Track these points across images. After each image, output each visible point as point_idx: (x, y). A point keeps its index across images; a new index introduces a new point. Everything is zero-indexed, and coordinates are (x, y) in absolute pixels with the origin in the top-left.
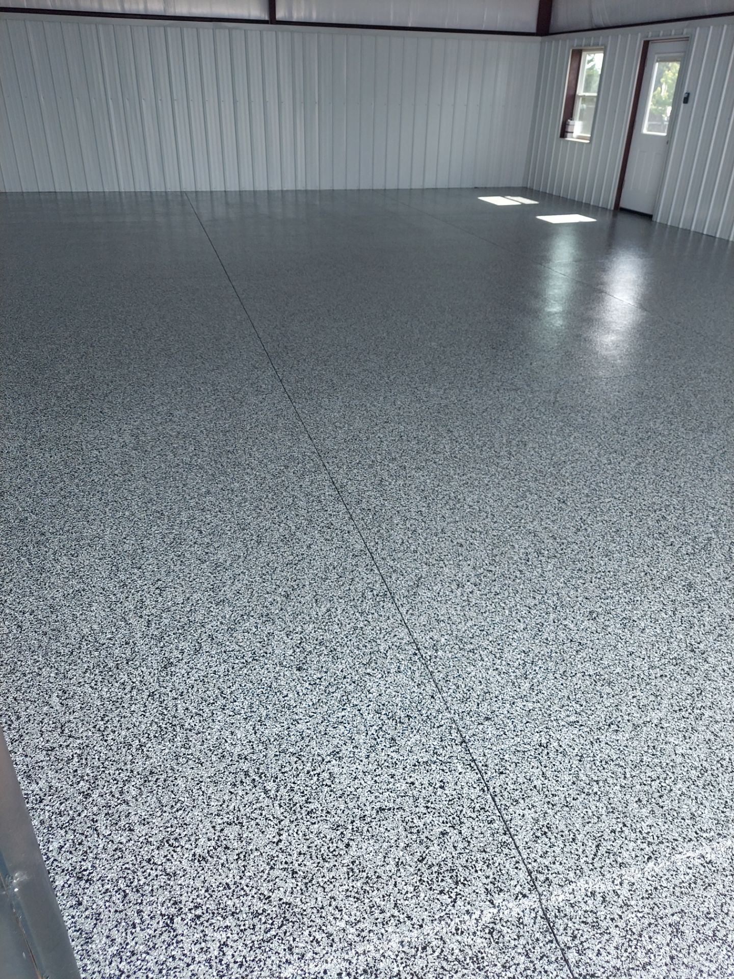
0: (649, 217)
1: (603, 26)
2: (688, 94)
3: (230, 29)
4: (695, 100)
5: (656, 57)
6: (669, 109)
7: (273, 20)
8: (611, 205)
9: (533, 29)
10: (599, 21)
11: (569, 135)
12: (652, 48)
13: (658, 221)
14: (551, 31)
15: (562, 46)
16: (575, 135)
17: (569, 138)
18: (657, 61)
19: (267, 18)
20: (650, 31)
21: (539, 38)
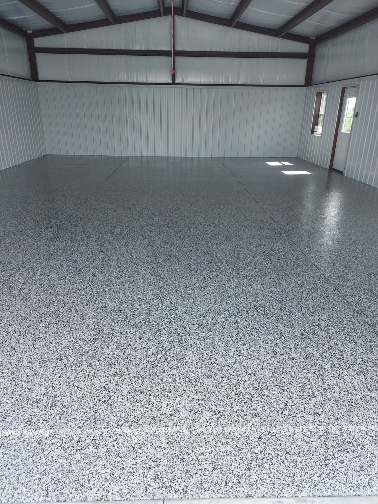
0: (341, 173)
1: (331, 81)
2: (357, 113)
3: (153, 88)
4: (360, 115)
5: (348, 95)
6: (352, 120)
7: (174, 83)
8: (328, 167)
9: (303, 83)
10: (329, 79)
11: (315, 133)
12: (347, 91)
13: (345, 175)
14: (312, 84)
15: (313, 90)
16: (318, 133)
17: (315, 134)
18: (348, 97)
19: (171, 82)
20: (344, 84)
21: (305, 88)
